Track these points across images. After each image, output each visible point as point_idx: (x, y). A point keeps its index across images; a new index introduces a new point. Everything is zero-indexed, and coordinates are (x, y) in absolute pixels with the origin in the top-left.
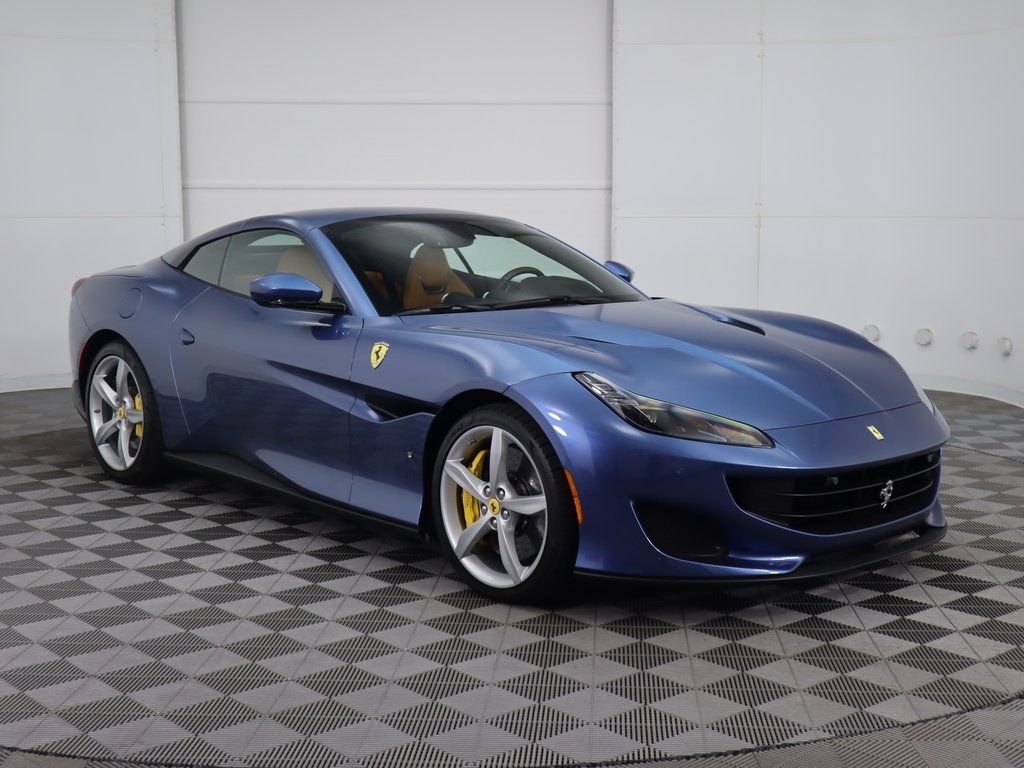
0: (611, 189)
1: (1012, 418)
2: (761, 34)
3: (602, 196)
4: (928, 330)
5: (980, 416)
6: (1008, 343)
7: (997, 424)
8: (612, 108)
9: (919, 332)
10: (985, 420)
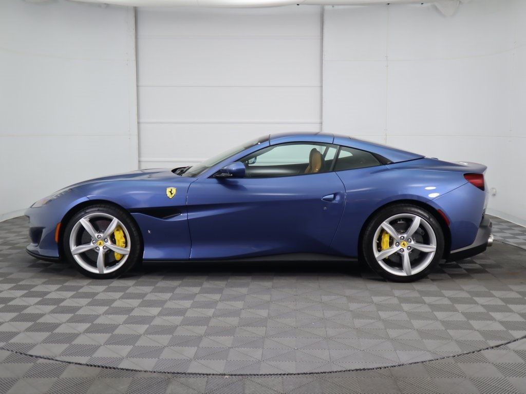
0: (322, 123)
2: (387, 57)
3: (318, 126)
6: (495, 191)
8: (322, 89)
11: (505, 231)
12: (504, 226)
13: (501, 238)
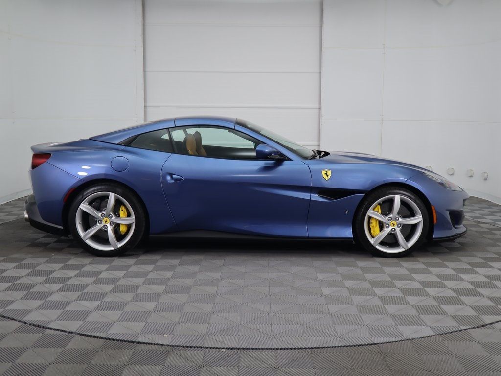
0: (320, 108)
1: (487, 206)
2: (384, 44)
3: (316, 111)
4: (452, 169)
5: (474, 205)
6: (486, 175)
7: (481, 209)
8: (321, 75)
9: (448, 169)
10: (476, 206)
11: (495, 214)
12: (495, 209)
13: (491, 221)
